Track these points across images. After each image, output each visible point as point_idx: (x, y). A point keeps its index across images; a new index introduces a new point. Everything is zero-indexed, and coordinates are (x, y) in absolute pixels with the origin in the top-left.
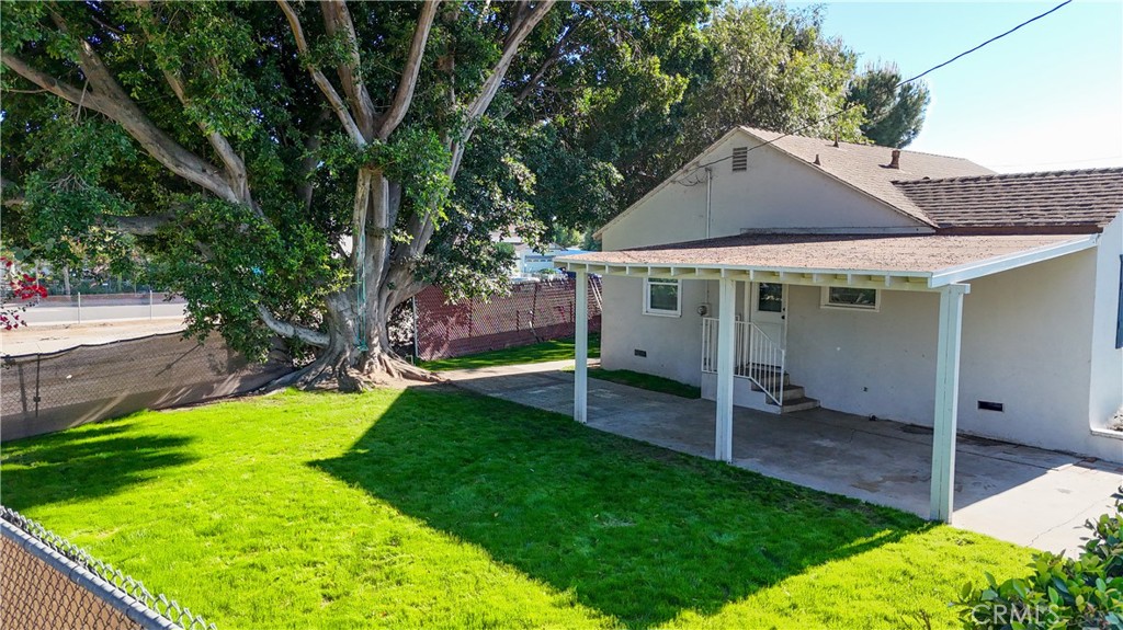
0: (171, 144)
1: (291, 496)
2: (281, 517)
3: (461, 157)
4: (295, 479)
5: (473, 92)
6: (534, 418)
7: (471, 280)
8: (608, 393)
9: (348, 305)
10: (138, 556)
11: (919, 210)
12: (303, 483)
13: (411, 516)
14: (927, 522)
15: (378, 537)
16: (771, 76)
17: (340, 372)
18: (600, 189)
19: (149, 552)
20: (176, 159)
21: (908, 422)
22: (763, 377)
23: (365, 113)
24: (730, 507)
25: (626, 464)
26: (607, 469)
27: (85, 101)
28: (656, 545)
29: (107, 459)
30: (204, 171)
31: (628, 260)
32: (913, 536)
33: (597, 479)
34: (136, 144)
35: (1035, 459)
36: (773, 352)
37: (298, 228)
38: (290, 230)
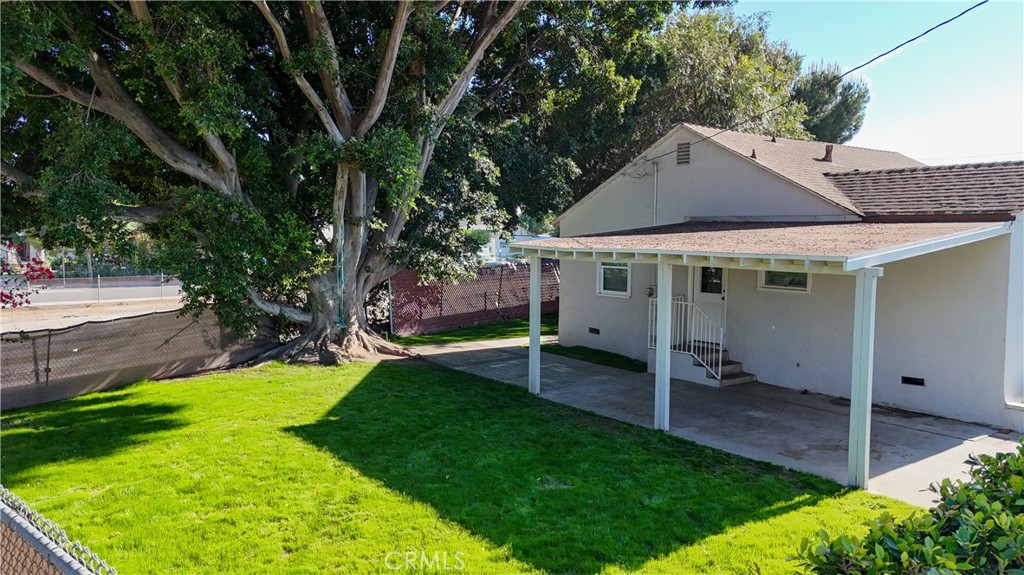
0: (170, 141)
1: (265, 458)
2: (254, 477)
3: (432, 152)
4: (270, 443)
5: (442, 95)
6: (491, 390)
7: (440, 264)
8: (562, 367)
9: (329, 286)
10: (123, 511)
11: (848, 199)
12: (277, 447)
13: (371, 477)
14: (844, 488)
15: (338, 497)
16: (718, 78)
17: (321, 347)
18: (559, 182)
19: (133, 508)
20: (176, 156)
21: (838, 395)
22: (703, 354)
23: (344, 113)
24: (663, 472)
25: (572, 432)
26: (554, 436)
27: (93, 104)
28: (591, 506)
29: (107, 424)
30: (200, 166)
31: (576, 246)
32: (829, 501)
33: (543, 445)
34: (140, 142)
35: (952, 430)
36: (712, 331)
37: (283, 217)
38: (277, 219)
